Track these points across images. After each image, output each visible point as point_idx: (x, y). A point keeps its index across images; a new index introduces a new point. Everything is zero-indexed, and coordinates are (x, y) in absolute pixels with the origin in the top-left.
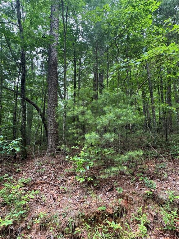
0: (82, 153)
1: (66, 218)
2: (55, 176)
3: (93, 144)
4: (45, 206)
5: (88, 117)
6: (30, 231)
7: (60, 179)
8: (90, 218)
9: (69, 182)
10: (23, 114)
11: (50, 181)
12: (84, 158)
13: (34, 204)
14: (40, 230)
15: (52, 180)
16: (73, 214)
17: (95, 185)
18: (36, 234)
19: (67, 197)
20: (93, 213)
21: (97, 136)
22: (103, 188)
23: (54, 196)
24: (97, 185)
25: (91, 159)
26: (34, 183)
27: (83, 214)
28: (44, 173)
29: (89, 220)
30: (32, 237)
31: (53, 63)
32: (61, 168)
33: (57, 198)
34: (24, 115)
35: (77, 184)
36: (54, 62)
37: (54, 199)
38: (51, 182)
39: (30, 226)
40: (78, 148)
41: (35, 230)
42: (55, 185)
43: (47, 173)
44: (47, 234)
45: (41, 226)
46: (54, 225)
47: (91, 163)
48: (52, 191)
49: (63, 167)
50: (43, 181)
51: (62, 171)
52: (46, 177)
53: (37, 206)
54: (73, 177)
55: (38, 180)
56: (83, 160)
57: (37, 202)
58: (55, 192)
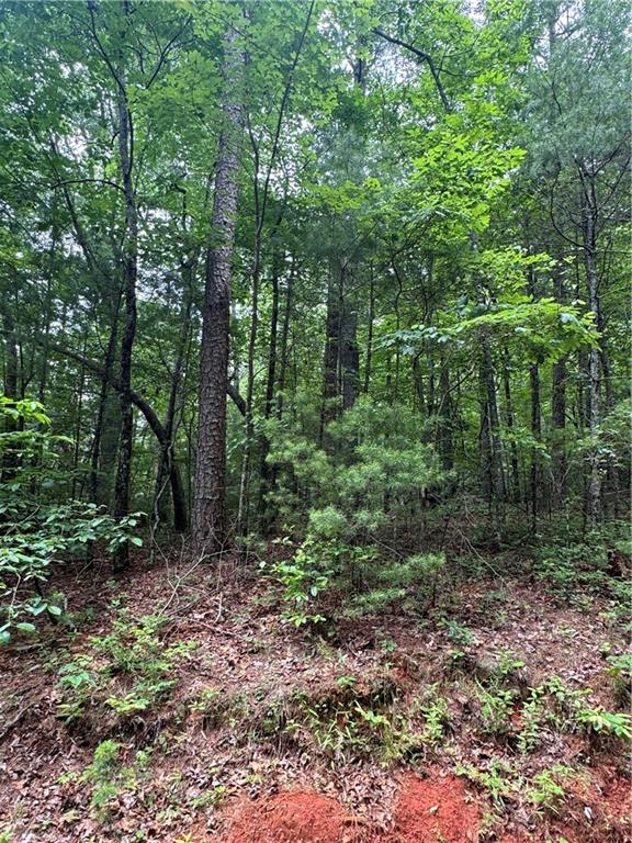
0: (300, 557)
1: (266, 702)
2: (223, 613)
3: (327, 534)
4: (210, 678)
5: (316, 465)
6: (181, 728)
7: (240, 621)
8: (317, 703)
9: (263, 628)
10: (124, 438)
11: (215, 626)
12: (304, 566)
13: (184, 673)
14: (204, 728)
15: (218, 623)
16: (280, 692)
17: (330, 635)
18: (195, 735)
19: (264, 661)
20: (326, 691)
21: (339, 516)
22: (348, 642)
23: (230, 659)
24: (335, 636)
25: (321, 570)
26: (173, 630)
27: (304, 693)
28: (194, 607)
29: (317, 706)
30: (189, 740)
31: (217, 301)
32: (237, 596)
33: (238, 662)
34: (125, 442)
35: (283, 634)
36: (221, 298)
37: (231, 663)
38: (218, 629)
39: (181, 718)
40: (290, 542)
41: (192, 728)
42: (228, 635)
43: (201, 605)
44: (221, 734)
45: (205, 719)
46: (238, 715)
47: (321, 581)
48: (221, 648)
49: (243, 594)
50: (196, 625)
51: (240, 604)
52: (202, 616)
53: (192, 678)
54: (272, 618)
55: (182, 623)
56: (302, 573)
57: (191, 669)
58: (232, 650)
